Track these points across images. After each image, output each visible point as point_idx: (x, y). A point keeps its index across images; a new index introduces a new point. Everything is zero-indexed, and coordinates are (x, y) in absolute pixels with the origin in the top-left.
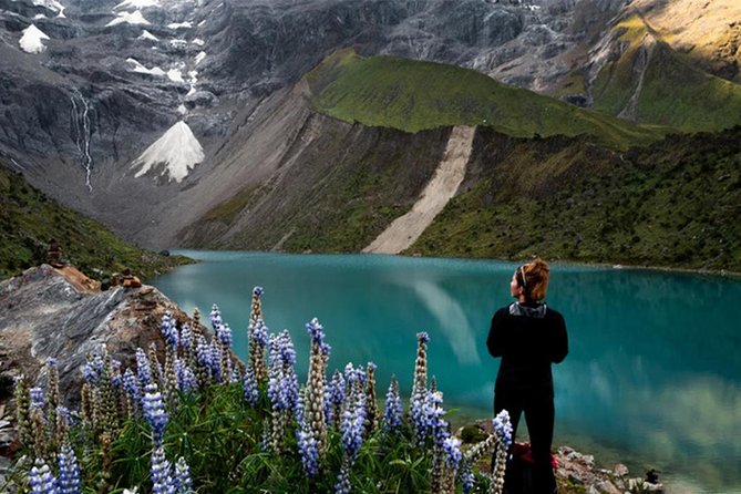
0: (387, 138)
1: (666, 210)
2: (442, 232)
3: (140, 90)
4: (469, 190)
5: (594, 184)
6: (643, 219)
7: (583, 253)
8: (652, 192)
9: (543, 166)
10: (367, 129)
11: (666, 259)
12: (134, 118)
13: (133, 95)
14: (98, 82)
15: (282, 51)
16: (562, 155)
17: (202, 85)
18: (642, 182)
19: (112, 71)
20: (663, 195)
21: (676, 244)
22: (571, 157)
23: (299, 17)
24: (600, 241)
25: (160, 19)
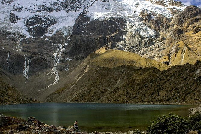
0: (105, 70)
1: (168, 87)
2: (113, 96)
3: (45, 57)
4: (123, 84)
5: (153, 81)
6: (162, 89)
7: (145, 100)
8: (166, 82)
9: (142, 76)
10: (100, 68)
11: (164, 100)
12: (42, 65)
13: (42, 58)
14: (33, 55)
15: (85, 48)
16: (147, 73)
17: (63, 57)
18: (164, 80)
19: (38, 52)
20: (168, 83)
21: (168, 96)
22: (149, 74)
23: (91, 39)
24: (151, 96)
25: (54, 39)
